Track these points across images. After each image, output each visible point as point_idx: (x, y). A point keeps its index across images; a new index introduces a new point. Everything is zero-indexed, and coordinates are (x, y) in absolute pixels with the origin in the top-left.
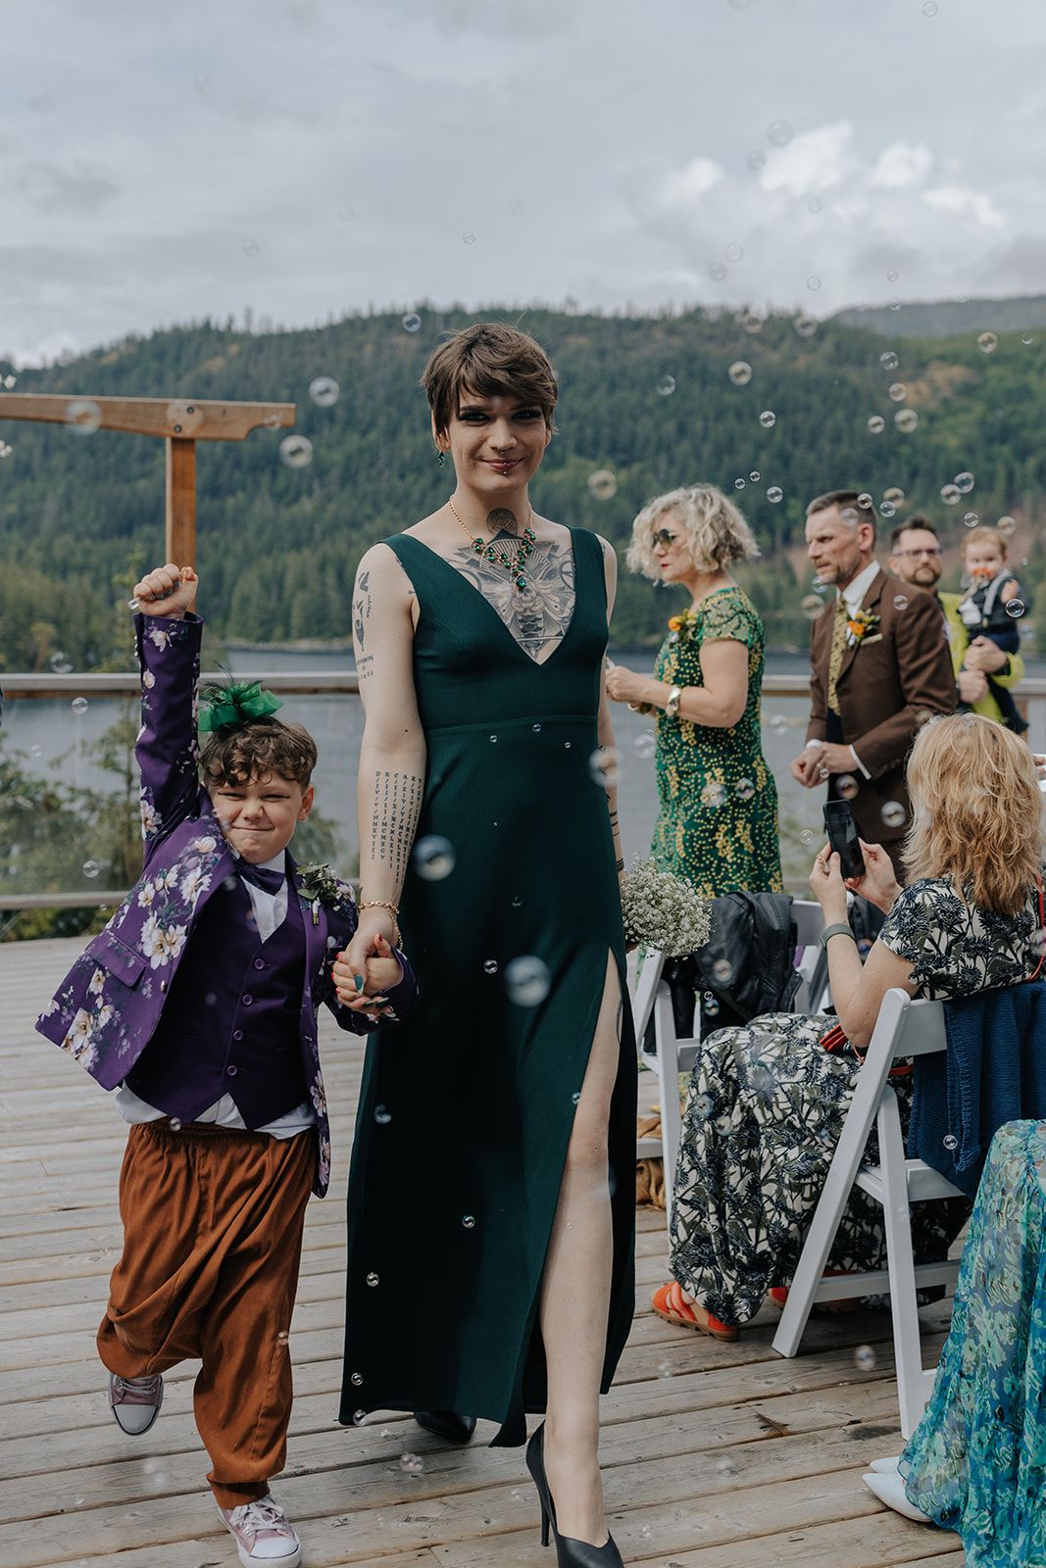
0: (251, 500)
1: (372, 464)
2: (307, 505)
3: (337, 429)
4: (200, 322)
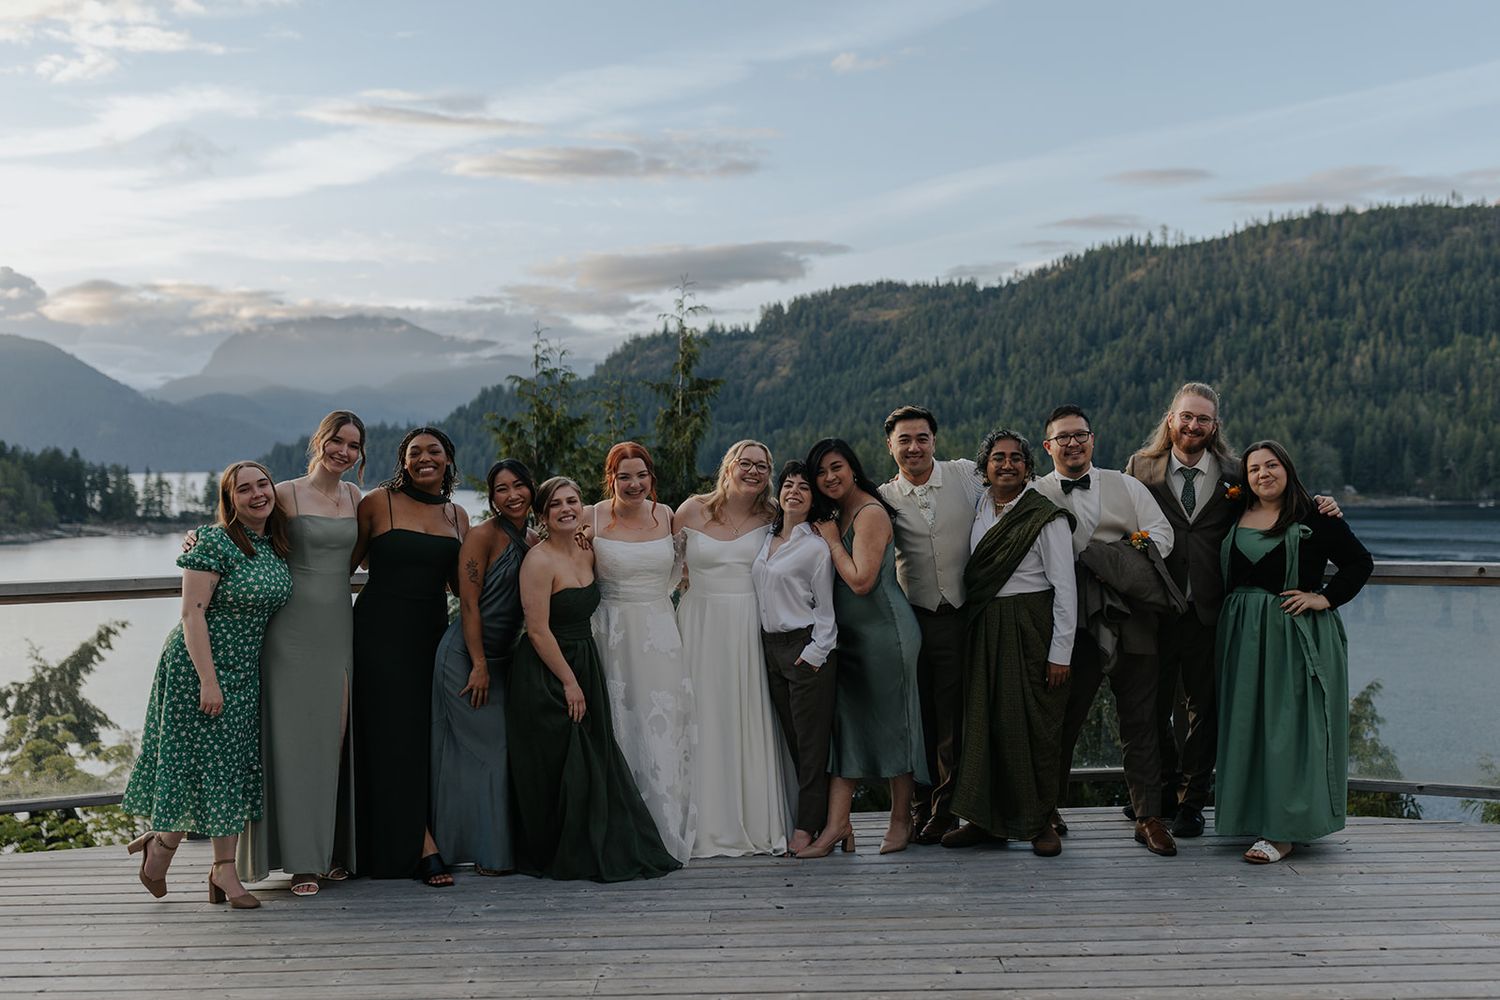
1: (1274, 350)
3: (1243, 321)
4: (1124, 240)
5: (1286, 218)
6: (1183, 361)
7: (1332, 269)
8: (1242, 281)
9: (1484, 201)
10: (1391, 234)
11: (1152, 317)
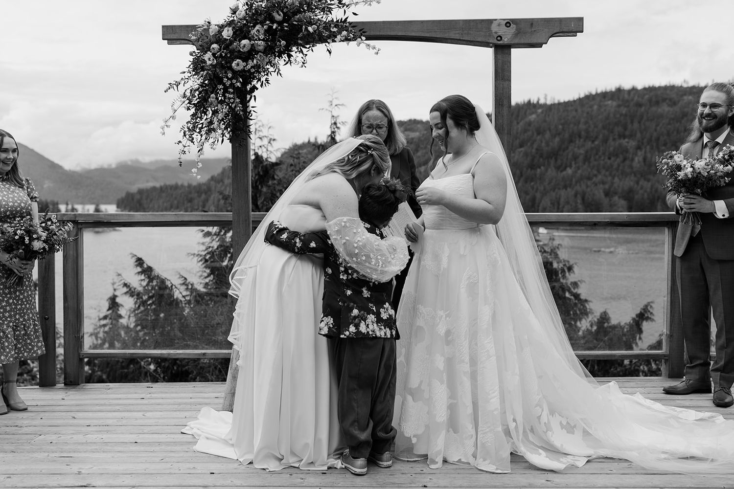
0: (546, 170)
1: (597, 154)
2: (569, 171)
3: (582, 140)
4: (526, 101)
5: (604, 91)
6: (553, 158)
7: (626, 115)
8: (583, 120)
9: (699, 84)
10: (654, 99)
11: (539, 137)
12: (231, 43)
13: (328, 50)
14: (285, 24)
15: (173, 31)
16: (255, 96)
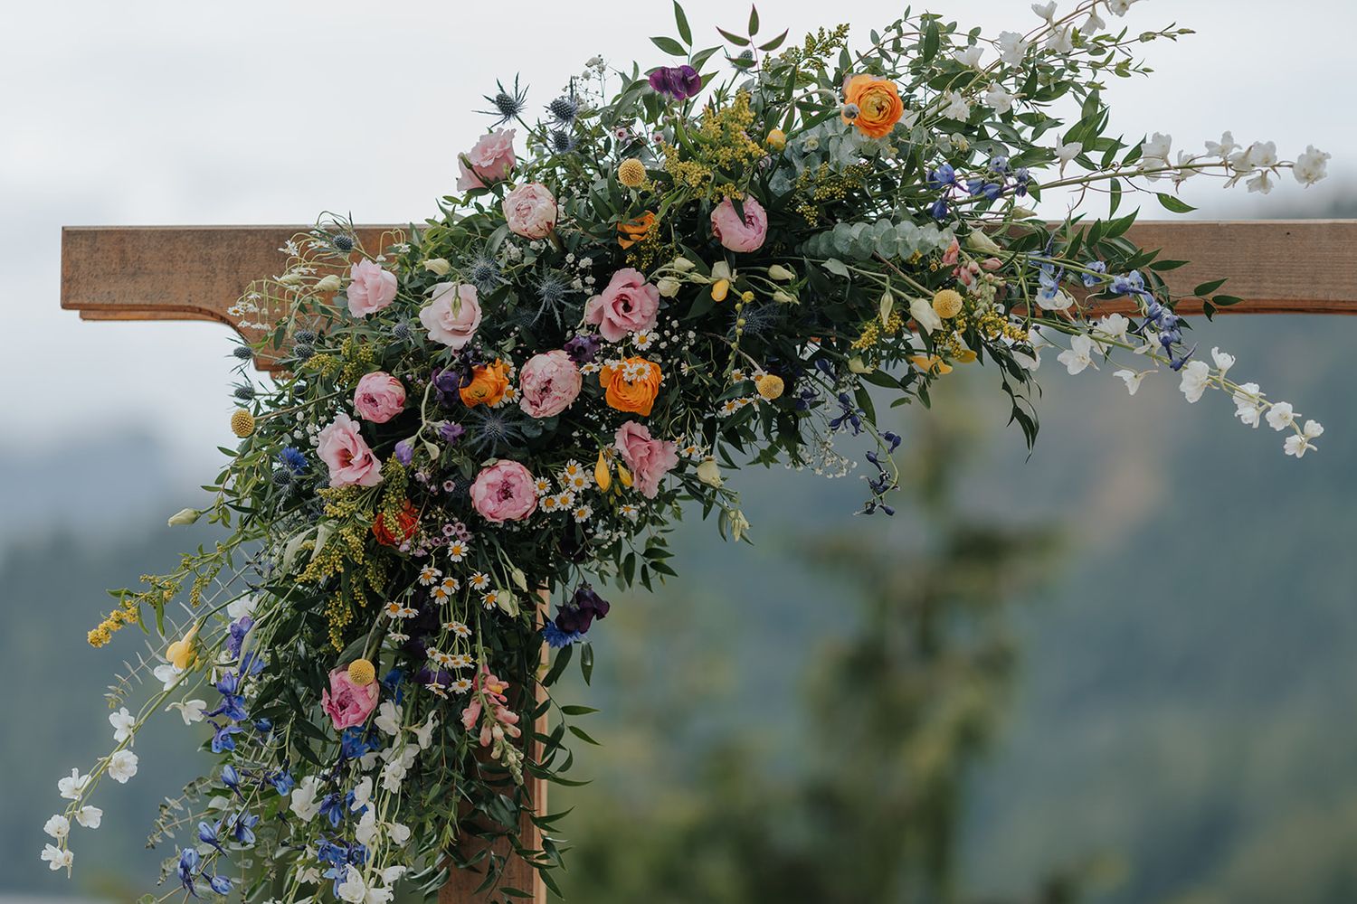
12: (469, 364)
13: (1017, 413)
14: (778, 271)
15: (123, 260)
16: (587, 652)
